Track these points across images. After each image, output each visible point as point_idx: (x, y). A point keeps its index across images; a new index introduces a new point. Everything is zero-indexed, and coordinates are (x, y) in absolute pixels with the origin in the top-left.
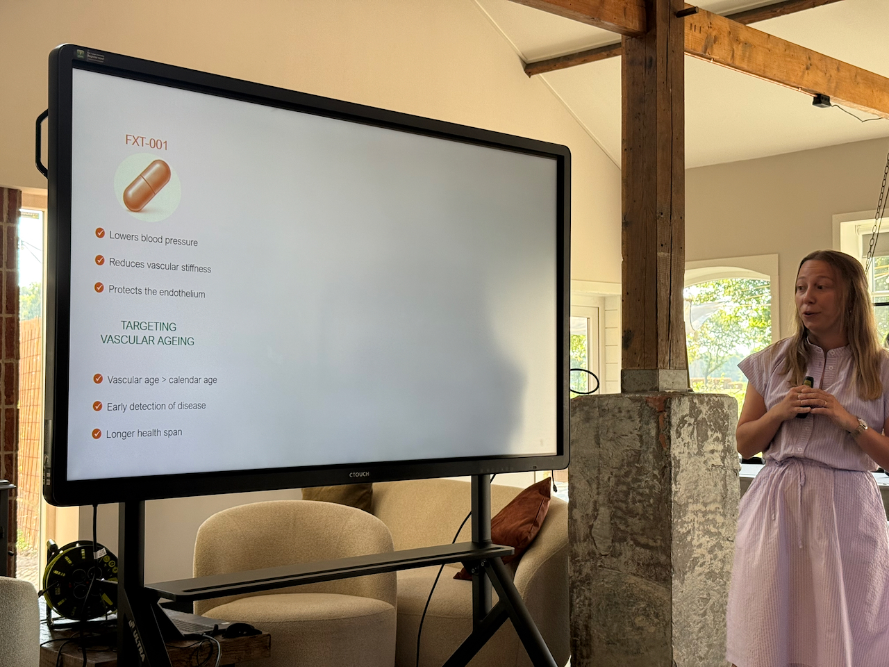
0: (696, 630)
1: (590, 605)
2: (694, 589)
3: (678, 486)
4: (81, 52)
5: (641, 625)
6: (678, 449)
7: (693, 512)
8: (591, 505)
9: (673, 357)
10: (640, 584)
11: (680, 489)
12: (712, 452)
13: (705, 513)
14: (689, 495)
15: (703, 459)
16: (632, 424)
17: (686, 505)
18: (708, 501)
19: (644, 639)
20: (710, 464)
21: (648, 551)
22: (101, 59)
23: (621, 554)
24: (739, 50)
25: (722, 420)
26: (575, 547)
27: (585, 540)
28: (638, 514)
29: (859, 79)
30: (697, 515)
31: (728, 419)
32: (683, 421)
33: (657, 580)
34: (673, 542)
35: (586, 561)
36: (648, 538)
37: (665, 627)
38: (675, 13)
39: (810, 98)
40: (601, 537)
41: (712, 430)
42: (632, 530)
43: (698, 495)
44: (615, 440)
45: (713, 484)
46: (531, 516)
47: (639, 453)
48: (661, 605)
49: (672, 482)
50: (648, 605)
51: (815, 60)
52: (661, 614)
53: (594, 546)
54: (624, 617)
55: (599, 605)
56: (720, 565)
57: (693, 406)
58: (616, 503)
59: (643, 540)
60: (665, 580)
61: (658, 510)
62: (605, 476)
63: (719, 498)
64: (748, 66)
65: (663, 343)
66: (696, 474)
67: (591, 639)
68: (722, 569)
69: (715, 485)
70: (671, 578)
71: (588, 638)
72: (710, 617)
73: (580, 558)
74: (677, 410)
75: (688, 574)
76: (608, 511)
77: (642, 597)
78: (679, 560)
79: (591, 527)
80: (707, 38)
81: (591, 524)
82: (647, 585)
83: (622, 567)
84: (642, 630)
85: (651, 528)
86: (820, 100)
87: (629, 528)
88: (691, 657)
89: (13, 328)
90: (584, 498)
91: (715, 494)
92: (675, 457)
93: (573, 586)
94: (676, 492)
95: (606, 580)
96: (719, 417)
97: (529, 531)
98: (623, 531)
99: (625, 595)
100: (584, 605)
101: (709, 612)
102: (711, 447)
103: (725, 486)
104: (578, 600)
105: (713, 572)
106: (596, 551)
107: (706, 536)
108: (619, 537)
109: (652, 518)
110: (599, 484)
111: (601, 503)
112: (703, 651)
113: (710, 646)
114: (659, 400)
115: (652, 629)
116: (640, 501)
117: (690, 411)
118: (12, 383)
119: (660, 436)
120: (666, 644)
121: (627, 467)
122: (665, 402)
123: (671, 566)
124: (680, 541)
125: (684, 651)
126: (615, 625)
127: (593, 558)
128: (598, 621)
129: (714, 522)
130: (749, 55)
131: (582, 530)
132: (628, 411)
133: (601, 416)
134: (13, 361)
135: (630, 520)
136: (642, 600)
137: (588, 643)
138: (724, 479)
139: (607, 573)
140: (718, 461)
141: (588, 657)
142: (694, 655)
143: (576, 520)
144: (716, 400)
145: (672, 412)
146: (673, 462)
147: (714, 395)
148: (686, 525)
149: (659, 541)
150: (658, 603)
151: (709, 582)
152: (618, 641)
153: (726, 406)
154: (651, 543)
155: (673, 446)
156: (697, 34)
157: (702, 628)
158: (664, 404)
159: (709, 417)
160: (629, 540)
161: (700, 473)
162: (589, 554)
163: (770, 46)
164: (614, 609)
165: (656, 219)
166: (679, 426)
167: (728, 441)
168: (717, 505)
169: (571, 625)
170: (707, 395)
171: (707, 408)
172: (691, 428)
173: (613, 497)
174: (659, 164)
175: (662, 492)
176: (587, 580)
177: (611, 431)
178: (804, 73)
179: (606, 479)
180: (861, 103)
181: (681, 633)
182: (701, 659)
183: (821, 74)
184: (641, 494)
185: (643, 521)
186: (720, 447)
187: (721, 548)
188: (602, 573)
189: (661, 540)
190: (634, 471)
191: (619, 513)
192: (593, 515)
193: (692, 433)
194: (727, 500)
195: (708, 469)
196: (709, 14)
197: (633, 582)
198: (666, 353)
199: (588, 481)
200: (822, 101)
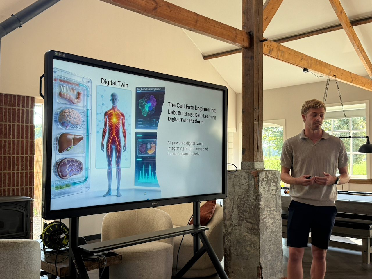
0: (267, 251)
1: (231, 242)
2: (267, 237)
3: (262, 202)
4: (56, 53)
5: (249, 250)
6: (261, 190)
7: (266, 211)
8: (231, 208)
9: (259, 157)
10: (249, 236)
11: (262, 203)
12: (272, 190)
13: (270, 211)
14: (265, 205)
15: (270, 193)
16: (245, 180)
17: (264, 208)
18: (271, 207)
19: (250, 255)
20: (272, 194)
21: (251, 224)
22: (64, 56)
23: (241, 225)
24: (280, 54)
25: (276, 179)
26: (226, 222)
27: (229, 220)
28: (248, 212)
29: (317, 63)
30: (267, 212)
31: (277, 179)
32: (263, 180)
33: (254, 234)
34: (260, 221)
35: (230, 227)
36: (251, 220)
37: (257, 251)
38: (260, 41)
39: (302, 69)
40: (235, 219)
41: (272, 182)
42: (245, 217)
43: (268, 205)
44: (240, 186)
45: (272, 201)
46: (210, 211)
47: (248, 191)
48: (256, 243)
49: (260, 201)
50: (251, 243)
51: (304, 57)
52: (256, 246)
53: (232, 222)
54: (243, 247)
55: (234, 242)
56: (275, 228)
57: (266, 175)
58: (240, 208)
59: (249, 220)
60: (257, 234)
61: (255, 210)
62: (236, 198)
63: (275, 206)
64: (283, 59)
65: (256, 153)
66: (267, 198)
67: (231, 254)
68: (276, 230)
69: (273, 201)
70: (259, 234)
71: (230, 253)
72: (272, 247)
73: (227, 226)
74: (261, 176)
75: (265, 232)
76: (237, 210)
77: (249, 240)
78: (262, 228)
79: (231, 215)
80: (270, 49)
81: (231, 214)
82: (251, 236)
83: (242, 230)
84: (249, 251)
85: (252, 217)
86: (305, 70)
87: (245, 216)
88: (266, 261)
89: (32, 144)
90: (229, 205)
91: (273, 205)
92: (261, 192)
93: (225, 236)
94: (261, 204)
95: (236, 234)
96: (275, 178)
97: (209, 216)
98: (242, 217)
99: (243, 239)
100: (229, 242)
101: (271, 245)
102: (272, 188)
103: (276, 202)
104: (227, 240)
105: (273, 231)
106: (233, 224)
107: (271, 219)
108: (241, 219)
109: (252, 213)
110: (234, 201)
111: (235, 207)
112: (269, 258)
113: (272, 256)
114: (255, 172)
115: (253, 251)
116: (248, 207)
117: (265, 176)
118: (32, 163)
119: (256, 185)
120: (257, 256)
121: (244, 195)
122: (257, 173)
123: (259, 230)
124: (262, 221)
125: (263, 259)
126: (240, 250)
127: (232, 226)
128: (234, 248)
129: (273, 214)
130: (283, 55)
131: (228, 216)
132: (244, 176)
133: (235, 177)
134: (32, 155)
135: (245, 213)
136: (249, 241)
137: (230, 255)
138: (276, 199)
139: (236, 231)
140: (274, 193)
141: (230, 260)
142: (267, 260)
143: (226, 213)
144: (274, 172)
145: (260, 177)
146: (260, 194)
147: (273, 170)
148: (264, 215)
149: (255, 221)
150: (255, 242)
151: (272, 235)
152: (241, 255)
153: (277, 174)
154: (252, 222)
155: (260, 189)
156: (266, 48)
157: (269, 250)
158: (257, 174)
159: (271, 178)
160: (244, 220)
161: (269, 197)
162: (230, 225)
163: (290, 52)
164: (239, 244)
165: (253, 111)
166: (262, 182)
167: (278, 186)
168: (274, 208)
169: (224, 249)
170: (271, 171)
171: (271, 175)
172: (266, 182)
173: (239, 205)
174: (254, 92)
175: (256, 204)
176: (230, 234)
177: (238, 183)
178: (300, 61)
179: (236, 199)
180: (318, 71)
181: (262, 253)
182: (269, 261)
183: (305, 61)
184: (249, 205)
185: (249, 214)
186: (275, 188)
187: (275, 223)
188: (235, 231)
189: (256, 221)
190: (246, 197)
191: (241, 211)
192: (232, 211)
193: (266, 184)
194: (277, 206)
195: (271, 196)
196: (270, 41)
197: (246, 235)
198: (257, 156)
199: (230, 200)
200: (306, 70)
